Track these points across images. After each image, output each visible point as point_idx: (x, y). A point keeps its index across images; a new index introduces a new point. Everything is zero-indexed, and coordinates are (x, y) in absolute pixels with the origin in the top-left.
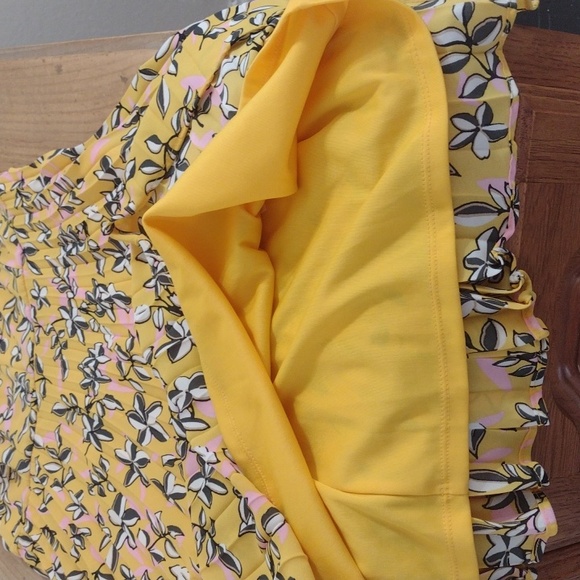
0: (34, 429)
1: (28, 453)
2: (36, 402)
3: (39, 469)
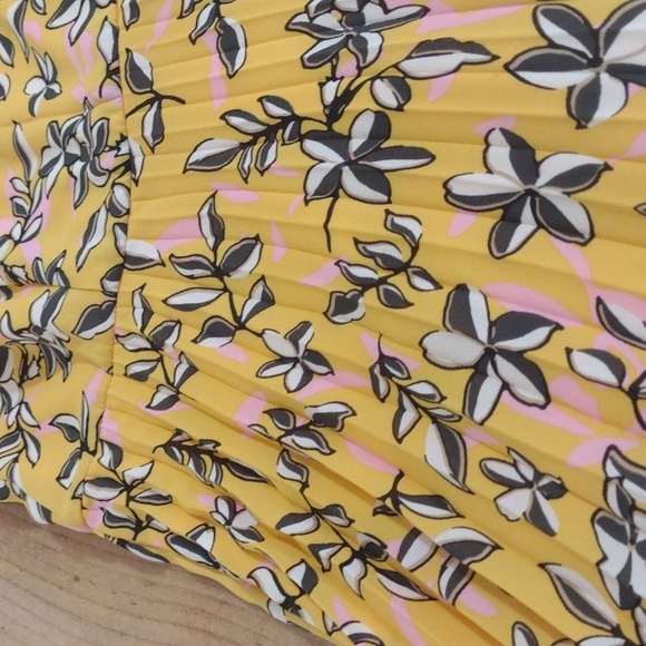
0: (124, 227)
1: (111, 285)
2: (129, 165)
3: (148, 313)
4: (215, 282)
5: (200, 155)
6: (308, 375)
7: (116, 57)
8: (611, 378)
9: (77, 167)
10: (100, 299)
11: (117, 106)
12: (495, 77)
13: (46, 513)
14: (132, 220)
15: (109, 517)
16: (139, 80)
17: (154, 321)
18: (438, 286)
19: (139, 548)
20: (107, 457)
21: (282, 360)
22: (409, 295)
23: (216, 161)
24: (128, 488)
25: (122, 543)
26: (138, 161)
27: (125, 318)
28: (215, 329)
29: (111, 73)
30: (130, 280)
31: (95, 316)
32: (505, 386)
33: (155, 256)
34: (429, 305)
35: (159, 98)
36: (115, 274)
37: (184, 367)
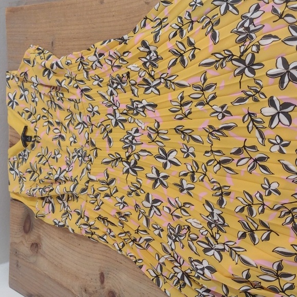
0: (90, 173)
1: (87, 184)
2: (91, 160)
3: (94, 191)
4: (107, 186)
5: (104, 161)
6: (124, 206)
7: (88, 139)
8: (169, 212)
9: (80, 158)
10: (85, 187)
11: (88, 148)
12: (152, 158)
13: (73, 230)
14: (91, 171)
15: (86, 232)
16: (93, 144)
17: (95, 193)
18: (145, 193)
19: (93, 239)
20: (86, 219)
21: (119, 203)
22: (140, 194)
23: (107, 163)
24: (90, 226)
25: (89, 237)
26: (92, 160)
27: (90, 191)
28: (107, 195)
29: (87, 142)
30: (91, 183)
31: (84, 190)
32: (155, 212)
33: (95, 179)
34: (143, 196)
35: (96, 148)
36: (88, 182)
37: (101, 202)
